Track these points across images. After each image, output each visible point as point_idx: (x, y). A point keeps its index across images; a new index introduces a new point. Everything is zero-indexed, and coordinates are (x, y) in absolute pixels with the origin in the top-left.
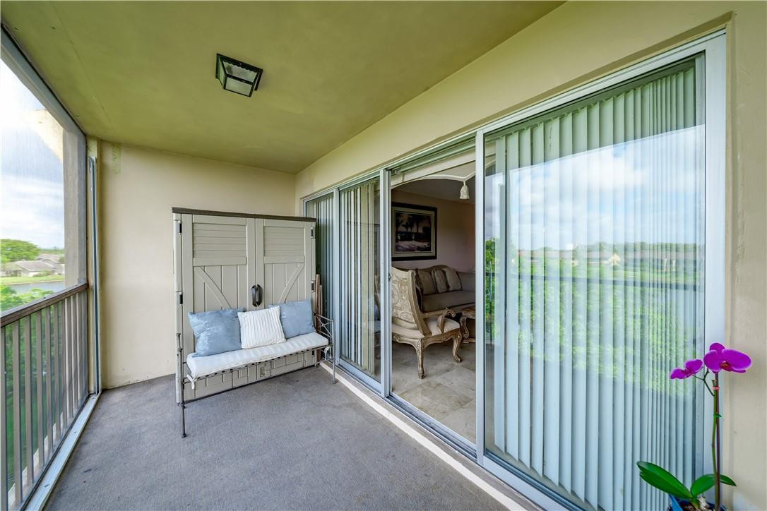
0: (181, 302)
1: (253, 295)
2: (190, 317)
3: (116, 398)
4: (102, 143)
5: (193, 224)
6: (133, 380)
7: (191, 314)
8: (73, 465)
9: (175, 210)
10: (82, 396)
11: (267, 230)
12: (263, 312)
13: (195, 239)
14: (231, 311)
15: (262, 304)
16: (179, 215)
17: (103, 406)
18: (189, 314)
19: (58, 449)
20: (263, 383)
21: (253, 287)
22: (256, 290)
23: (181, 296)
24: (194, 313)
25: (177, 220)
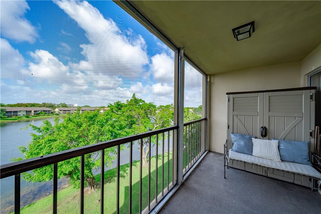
0: (229, 128)
1: (261, 131)
2: (231, 134)
3: (211, 154)
4: (210, 75)
5: (233, 98)
6: (216, 152)
7: (232, 133)
8: (198, 167)
9: (227, 94)
10: (204, 150)
11: (271, 98)
12: (267, 141)
13: (234, 104)
14: (248, 136)
15: (267, 137)
16: (228, 95)
17: (208, 155)
18: (231, 133)
19: (197, 161)
20: (266, 178)
21: (262, 127)
22: (263, 129)
23: (229, 126)
24: (233, 133)
25: (228, 97)
